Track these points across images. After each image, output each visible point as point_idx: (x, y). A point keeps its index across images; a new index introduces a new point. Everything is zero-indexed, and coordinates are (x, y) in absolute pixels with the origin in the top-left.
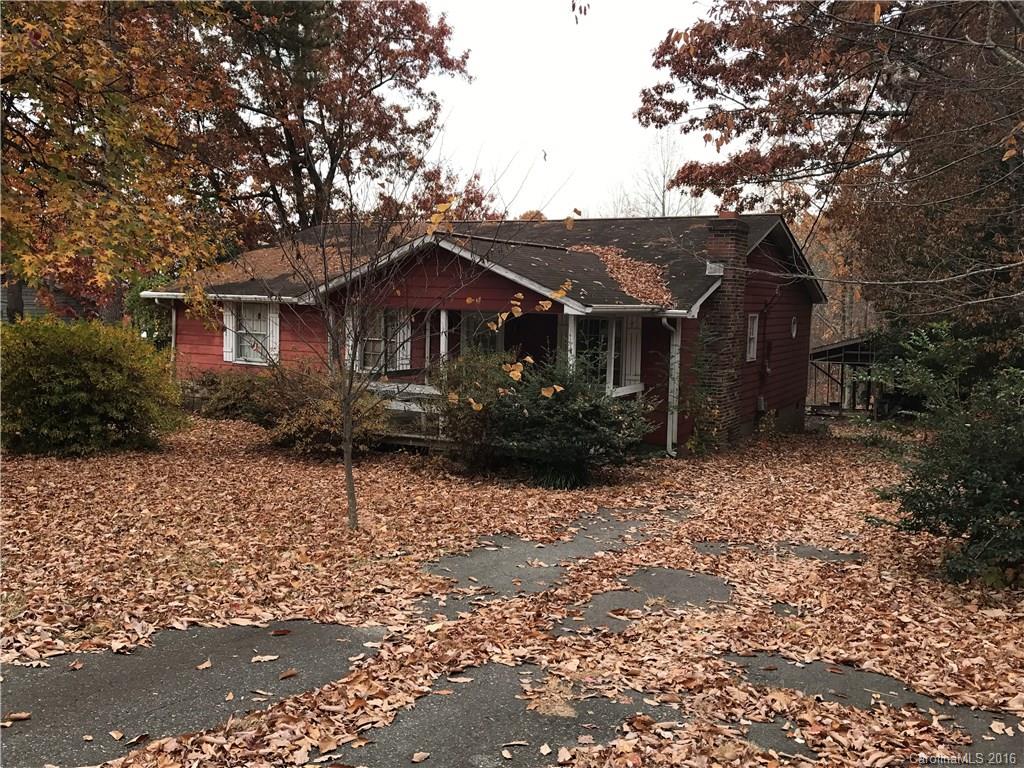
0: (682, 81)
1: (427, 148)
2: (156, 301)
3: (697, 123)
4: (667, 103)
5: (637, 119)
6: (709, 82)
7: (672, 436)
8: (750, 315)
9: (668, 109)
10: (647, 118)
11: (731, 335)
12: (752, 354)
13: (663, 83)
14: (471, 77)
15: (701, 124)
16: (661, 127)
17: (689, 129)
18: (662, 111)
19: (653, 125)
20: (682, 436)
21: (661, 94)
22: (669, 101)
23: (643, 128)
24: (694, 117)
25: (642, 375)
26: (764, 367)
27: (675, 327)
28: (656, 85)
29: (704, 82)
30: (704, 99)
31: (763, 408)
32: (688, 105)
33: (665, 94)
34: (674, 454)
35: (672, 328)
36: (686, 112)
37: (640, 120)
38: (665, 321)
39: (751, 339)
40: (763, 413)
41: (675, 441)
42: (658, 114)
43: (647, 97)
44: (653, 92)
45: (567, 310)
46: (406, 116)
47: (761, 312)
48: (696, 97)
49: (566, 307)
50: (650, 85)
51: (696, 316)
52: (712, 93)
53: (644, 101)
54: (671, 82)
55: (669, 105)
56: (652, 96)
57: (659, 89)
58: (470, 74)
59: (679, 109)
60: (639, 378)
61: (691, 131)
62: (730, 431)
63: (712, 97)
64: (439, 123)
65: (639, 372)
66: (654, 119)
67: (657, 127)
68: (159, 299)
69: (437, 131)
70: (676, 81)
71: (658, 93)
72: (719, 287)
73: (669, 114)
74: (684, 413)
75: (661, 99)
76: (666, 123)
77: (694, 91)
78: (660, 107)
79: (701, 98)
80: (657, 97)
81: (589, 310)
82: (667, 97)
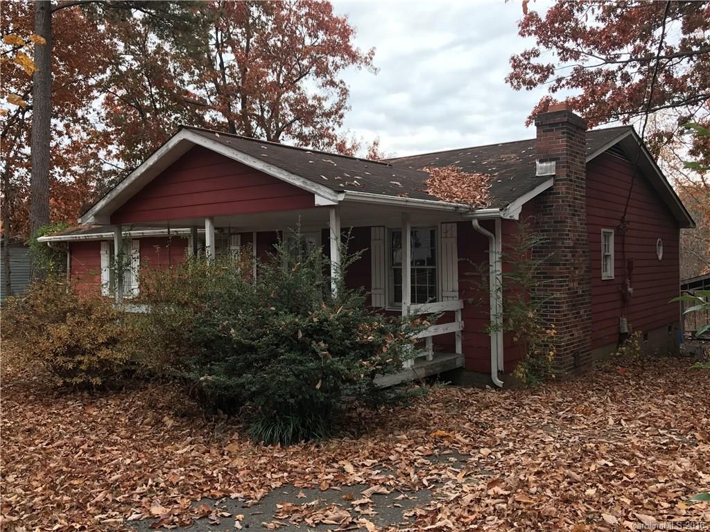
0: (547, 47)
1: (340, 126)
2: (48, 244)
3: (564, 82)
4: (534, 67)
5: (509, 84)
6: (570, 44)
7: (497, 361)
8: (603, 230)
9: (536, 72)
10: (518, 82)
11: (570, 243)
12: (609, 272)
13: (529, 49)
14: (376, 69)
15: (568, 83)
16: (531, 88)
17: (556, 88)
18: (530, 75)
19: (524, 88)
20: (510, 363)
21: (529, 59)
22: (536, 64)
23: (515, 91)
24: (559, 77)
25: (460, 291)
26: (624, 286)
27: (493, 232)
28: (523, 52)
29: (566, 45)
30: (569, 60)
31: (626, 331)
32: (553, 66)
33: (532, 59)
34: (499, 383)
35: (488, 233)
36: (553, 73)
37: (512, 84)
38: (475, 223)
39: (606, 257)
40: (626, 335)
41: (501, 368)
42: (527, 77)
43: (516, 63)
44: (522, 58)
45: (319, 201)
46: (324, 103)
47: (617, 229)
48: (561, 60)
49: (317, 198)
50: (518, 52)
51: (517, 218)
52: (576, 55)
53: (514, 67)
54: (537, 47)
55: (536, 69)
56: (520, 61)
57: (527, 55)
58: (375, 66)
59: (546, 71)
60: (457, 294)
61: (558, 90)
62: (576, 355)
63: (576, 60)
64: (347, 105)
65: (456, 287)
66: (524, 82)
67: (527, 89)
68: (50, 242)
69: (346, 111)
70: (542, 48)
71: (526, 58)
72: (550, 189)
73: (537, 76)
74: (513, 333)
75: (529, 63)
76: (535, 85)
77: (559, 54)
78: (528, 71)
79: (566, 60)
80: (525, 62)
81: (341, 197)
82: (534, 61)
